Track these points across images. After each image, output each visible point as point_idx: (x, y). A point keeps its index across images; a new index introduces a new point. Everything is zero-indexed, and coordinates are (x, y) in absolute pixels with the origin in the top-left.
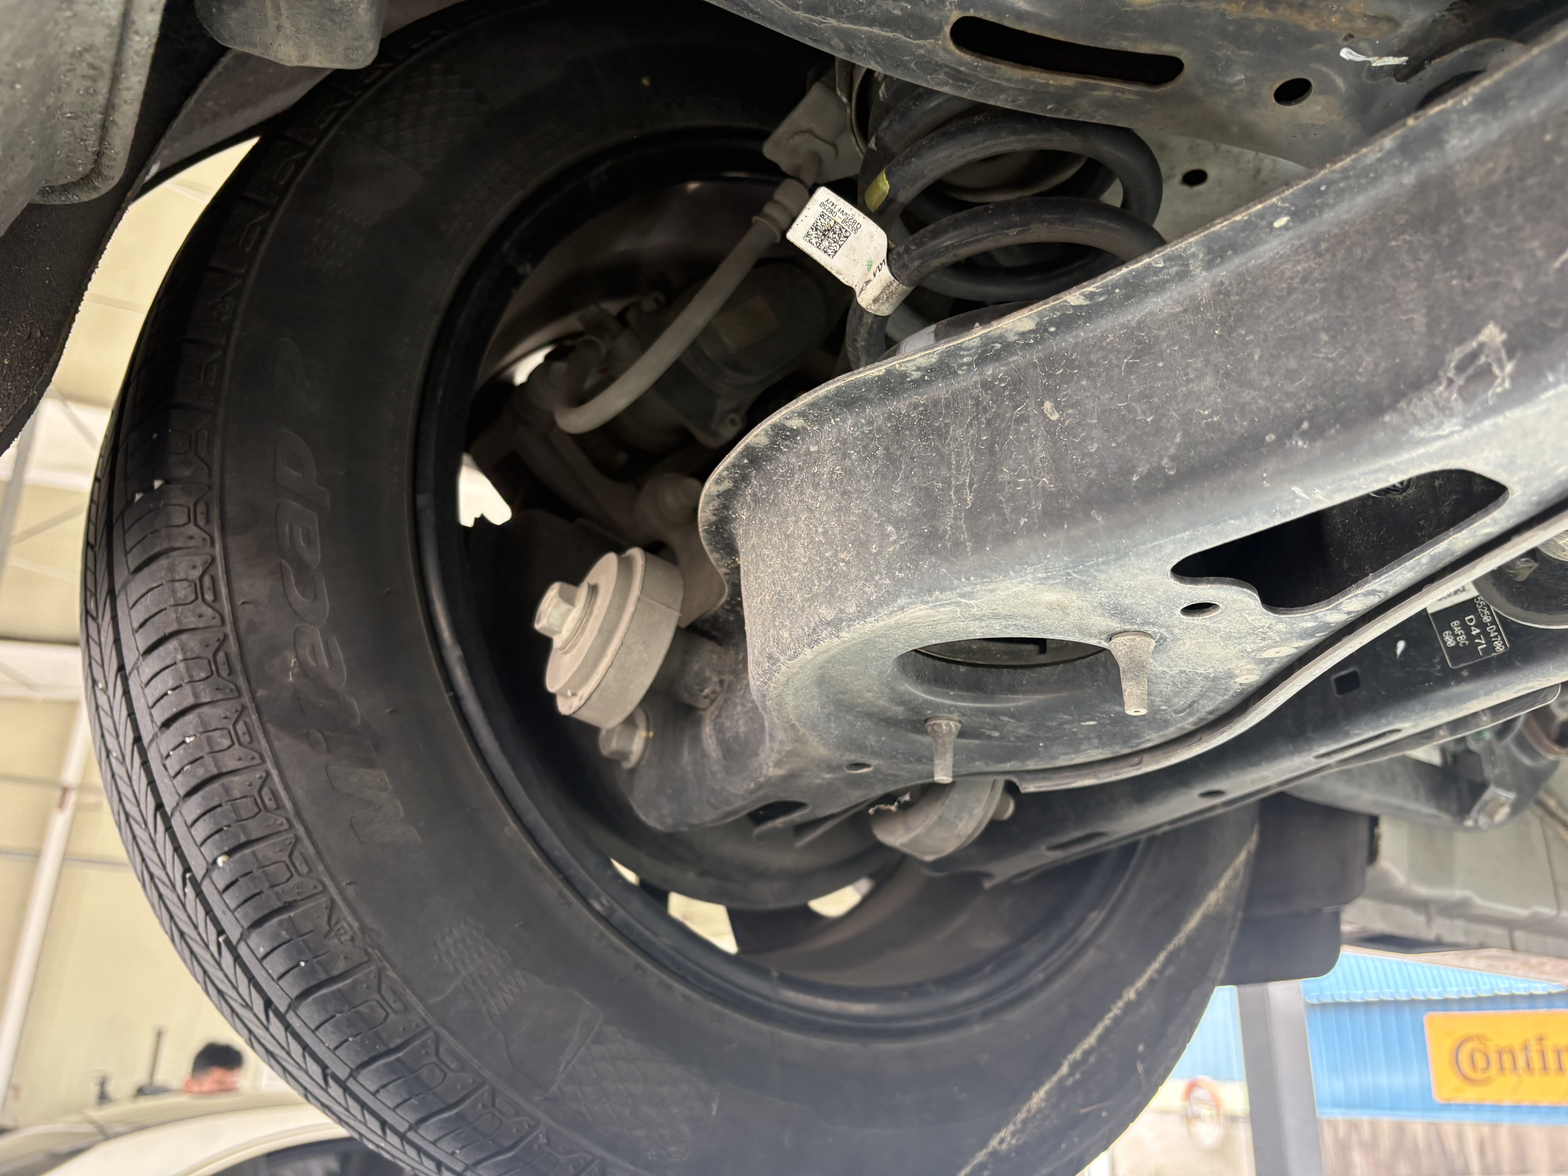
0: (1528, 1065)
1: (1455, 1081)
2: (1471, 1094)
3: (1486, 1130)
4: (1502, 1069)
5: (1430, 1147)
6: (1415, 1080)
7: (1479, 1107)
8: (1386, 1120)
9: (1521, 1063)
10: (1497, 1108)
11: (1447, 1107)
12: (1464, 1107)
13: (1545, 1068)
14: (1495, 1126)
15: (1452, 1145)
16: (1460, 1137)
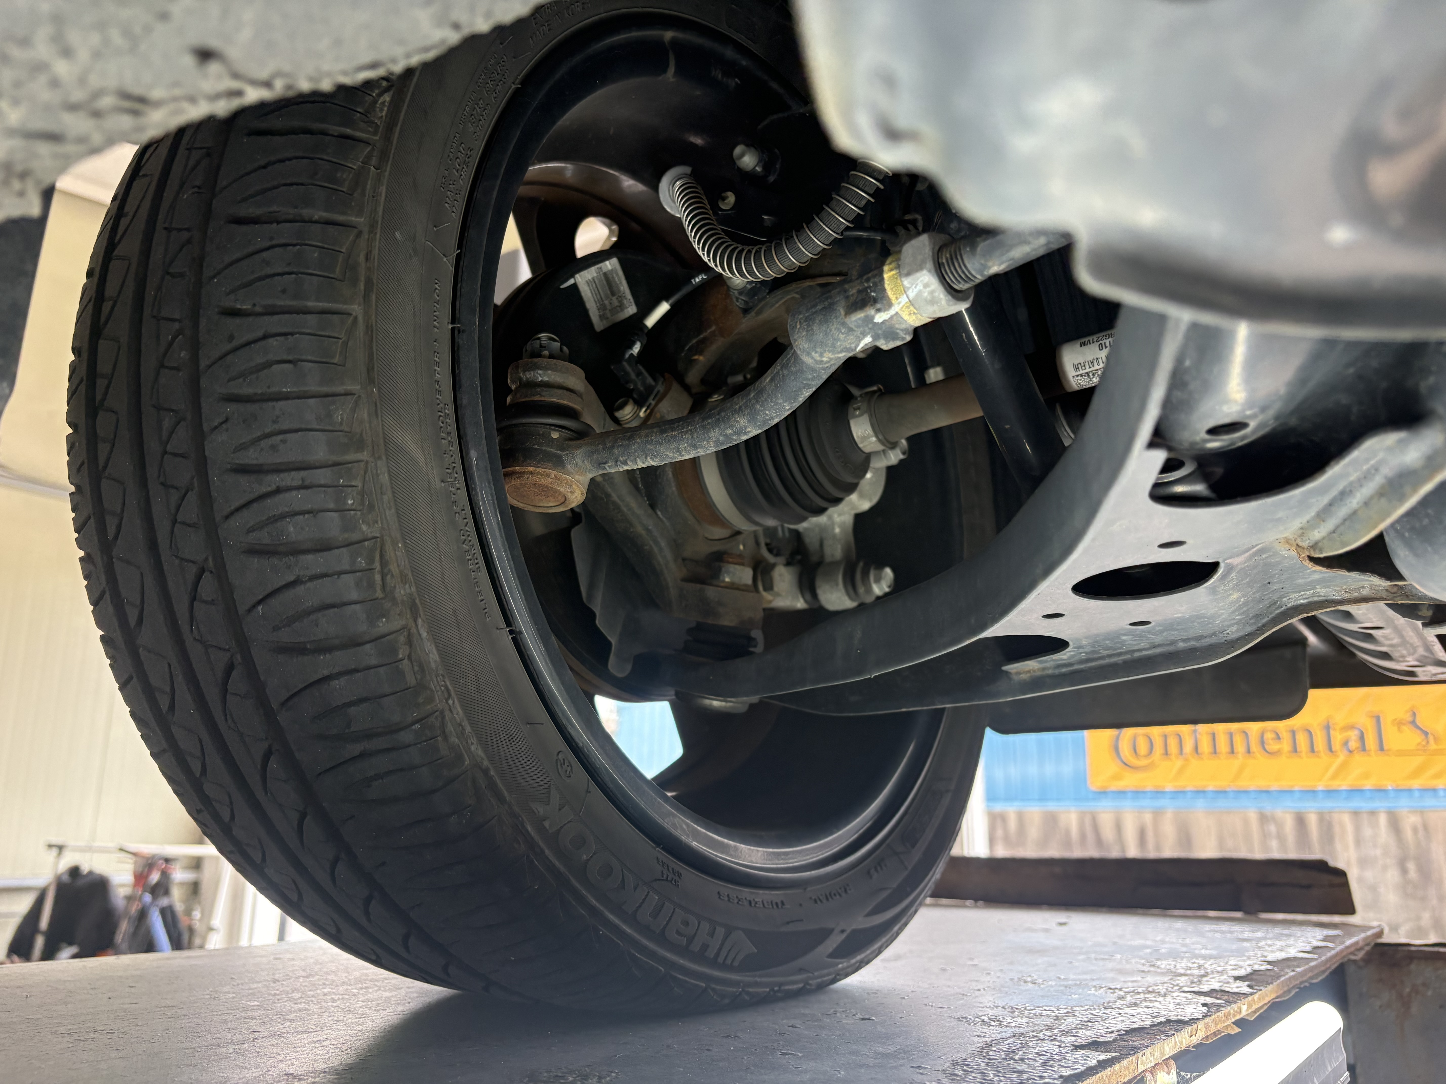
0: (1196, 749)
1: (1113, 767)
2: (1130, 781)
3: (1148, 817)
4: (1166, 753)
5: (1083, 837)
6: (1067, 769)
7: (1138, 794)
8: (1035, 811)
9: (1188, 747)
10: (1159, 793)
11: (1103, 793)
12: (1121, 794)
13: (1215, 752)
14: (1158, 814)
15: (1108, 833)
16: (1119, 827)
